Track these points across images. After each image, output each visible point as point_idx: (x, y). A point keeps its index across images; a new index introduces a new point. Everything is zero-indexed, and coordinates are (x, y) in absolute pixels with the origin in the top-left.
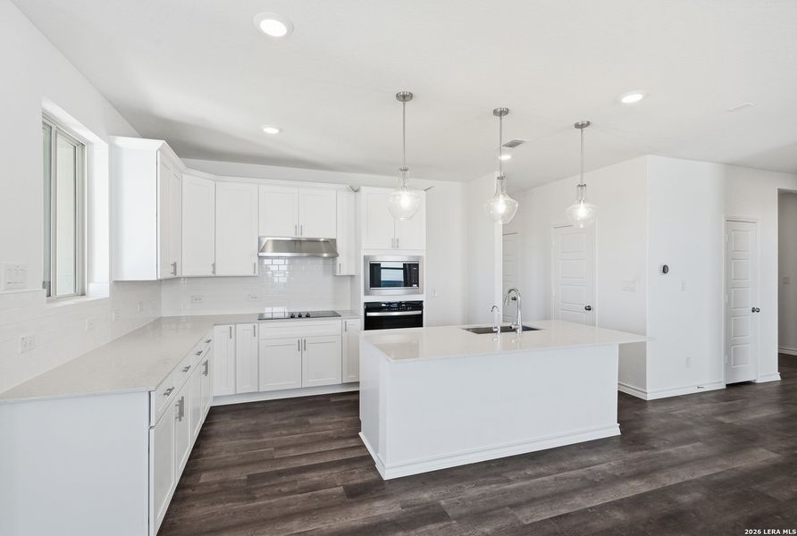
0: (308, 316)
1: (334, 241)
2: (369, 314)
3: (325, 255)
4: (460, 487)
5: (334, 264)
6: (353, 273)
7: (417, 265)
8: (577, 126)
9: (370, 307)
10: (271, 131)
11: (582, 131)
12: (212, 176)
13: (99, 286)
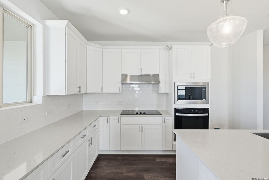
0: (145, 114)
1: (158, 75)
3: (153, 82)
5: (158, 88)
6: (168, 92)
7: (205, 88)
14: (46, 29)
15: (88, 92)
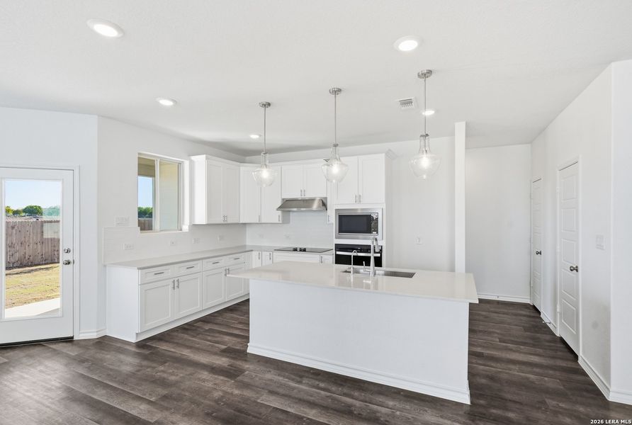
2: (338, 253)
3: (314, 209)
5: (326, 216)
9: (339, 247)
10: (254, 137)
11: (425, 81)
13: (186, 228)
14: (191, 163)
15: (241, 222)
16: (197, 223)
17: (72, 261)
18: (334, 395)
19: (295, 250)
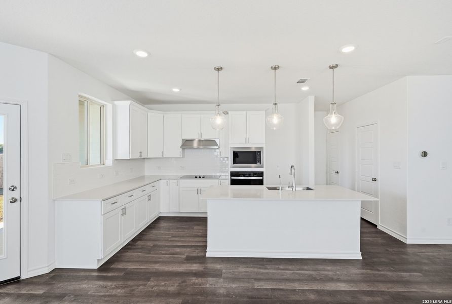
0: (203, 177)
2: (232, 178)
4: (238, 266)
7: (260, 152)
8: (330, 68)
9: (233, 174)
10: (176, 90)
11: (333, 70)
12: (162, 112)
13: (109, 162)
14: (114, 107)
15: (149, 157)
16: (119, 158)
17: (18, 199)
18: (295, 271)
19: (196, 177)
